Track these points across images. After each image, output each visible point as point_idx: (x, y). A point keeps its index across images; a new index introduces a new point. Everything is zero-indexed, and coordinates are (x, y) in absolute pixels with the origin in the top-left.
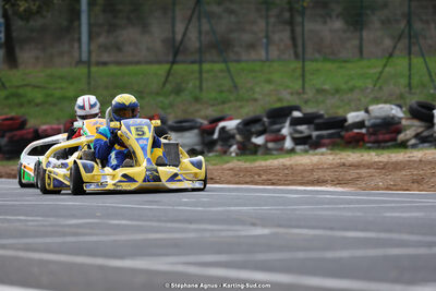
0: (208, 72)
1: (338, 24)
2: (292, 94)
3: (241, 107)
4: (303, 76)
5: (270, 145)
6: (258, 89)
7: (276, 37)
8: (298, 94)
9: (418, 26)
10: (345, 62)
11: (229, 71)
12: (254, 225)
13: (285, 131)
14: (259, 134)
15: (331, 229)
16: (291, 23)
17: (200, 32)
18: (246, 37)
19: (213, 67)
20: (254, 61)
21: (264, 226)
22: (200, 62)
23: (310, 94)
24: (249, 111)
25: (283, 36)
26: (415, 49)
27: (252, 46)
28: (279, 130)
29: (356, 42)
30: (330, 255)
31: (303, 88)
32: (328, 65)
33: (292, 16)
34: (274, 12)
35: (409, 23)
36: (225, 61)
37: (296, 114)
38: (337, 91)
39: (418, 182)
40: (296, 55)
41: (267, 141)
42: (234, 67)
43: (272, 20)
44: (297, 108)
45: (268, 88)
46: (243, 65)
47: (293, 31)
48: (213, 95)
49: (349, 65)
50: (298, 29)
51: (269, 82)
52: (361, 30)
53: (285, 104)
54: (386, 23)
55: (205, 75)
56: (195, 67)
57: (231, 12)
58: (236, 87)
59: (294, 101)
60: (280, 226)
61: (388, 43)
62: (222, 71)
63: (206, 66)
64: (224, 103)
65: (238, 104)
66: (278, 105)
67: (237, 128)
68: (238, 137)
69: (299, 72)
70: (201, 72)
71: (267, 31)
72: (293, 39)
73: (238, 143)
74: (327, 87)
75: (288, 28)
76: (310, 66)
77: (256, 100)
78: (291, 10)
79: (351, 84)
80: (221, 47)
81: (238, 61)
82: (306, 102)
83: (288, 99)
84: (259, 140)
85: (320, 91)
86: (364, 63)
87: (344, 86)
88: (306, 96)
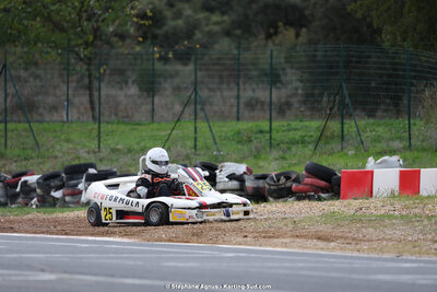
0: (12, 131)
1: (133, 90)
2: (88, 153)
3: (42, 163)
4: (99, 136)
5: (67, 199)
6: (58, 147)
7: (76, 100)
8: (95, 152)
9: (204, 93)
10: (138, 124)
11: (31, 130)
12: (43, 270)
13: (81, 186)
14: (57, 188)
15: (112, 276)
16: (90, 88)
17: (6, 95)
18: (50, 100)
19: (17, 127)
20: (55, 122)
21: (52, 272)
22: (5, 121)
23: (105, 152)
24: (49, 167)
25: (82, 99)
26: (201, 114)
27: (54, 108)
28: (77, 185)
29: (149, 107)
31: (99, 147)
32: (122, 127)
33: (90, 82)
34: (75, 78)
35: (195, 91)
36: (28, 122)
37: (92, 171)
38: (129, 151)
39: (198, 235)
40: (93, 117)
41: (64, 195)
42: (35, 126)
43: (73, 85)
44: (93, 166)
45: (66, 146)
46: (46, 125)
47: (91, 96)
48: (17, 152)
49: (141, 128)
50: (96, 94)
51: (68, 141)
52: (153, 96)
53: (82, 162)
54: (177, 89)
55: (9, 134)
57: (37, 77)
58: (37, 145)
59: (91, 159)
60: (66, 272)
61: (178, 108)
62: (25, 130)
63: (11, 126)
64: (26, 159)
65: (40, 160)
66: (76, 162)
67: (38, 182)
68: (38, 191)
69: (95, 132)
70: (6, 131)
71: (67, 95)
72: (92, 102)
73: (38, 196)
74: (120, 147)
75: (87, 92)
76: (105, 127)
77: (56, 157)
78: (90, 76)
79: (142, 144)
80: (26, 109)
81: (41, 122)
82: (101, 160)
83: (85, 158)
84: (57, 194)
85: (114, 151)
86: (155, 126)
87: (136, 147)
88: (101, 155)
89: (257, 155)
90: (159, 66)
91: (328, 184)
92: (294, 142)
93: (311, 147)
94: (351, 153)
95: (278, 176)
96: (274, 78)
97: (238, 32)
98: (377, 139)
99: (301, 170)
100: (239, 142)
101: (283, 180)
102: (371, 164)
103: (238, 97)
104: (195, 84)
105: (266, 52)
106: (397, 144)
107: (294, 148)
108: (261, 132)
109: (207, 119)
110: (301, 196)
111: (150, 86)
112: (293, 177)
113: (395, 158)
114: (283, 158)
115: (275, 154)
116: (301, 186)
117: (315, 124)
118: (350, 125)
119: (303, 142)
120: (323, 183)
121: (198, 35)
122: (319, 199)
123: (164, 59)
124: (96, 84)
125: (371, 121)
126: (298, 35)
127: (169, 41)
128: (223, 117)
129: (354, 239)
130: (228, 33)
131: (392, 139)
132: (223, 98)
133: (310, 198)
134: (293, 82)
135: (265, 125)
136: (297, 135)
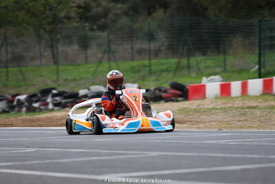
0: (11, 72)
1: (76, 47)
2: (52, 82)
3: (27, 89)
4: (58, 73)
5: (42, 107)
6: (35, 80)
8: (55, 81)
9: (114, 47)
10: (79, 65)
11: (21, 71)
12: (27, 147)
13: (49, 100)
14: (36, 102)
15: (65, 148)
16: (52, 47)
17: (7, 53)
18: (31, 54)
19: (13, 70)
20: (34, 66)
21: (33, 147)
22: (7, 67)
23: (61, 81)
24: (32, 91)
25: (48, 53)
26: (112, 58)
27: (33, 59)
28: (46, 100)
29: (84, 56)
30: (61, 161)
31: (58, 78)
32: (70, 68)
33: (52, 43)
34: (44, 42)
35: (109, 46)
36: (19, 66)
37: (54, 92)
38: (75, 80)
40: (55, 62)
41: (40, 105)
42: (24, 69)
43: (43, 46)
44: (55, 89)
45: (41, 79)
46: (28, 68)
47: (53, 51)
48: (14, 83)
49: (80, 67)
50: (55, 50)
51: (41, 76)
53: (49, 87)
54: (99, 45)
55: (10, 74)
56: (5, 70)
57: (23, 42)
58: (24, 79)
59: (53, 85)
60: (40, 147)
61: (100, 55)
62: (17, 71)
63: (10, 69)
64: (19, 87)
65: (26, 87)
66: (46, 87)
67: (26, 99)
68: (26, 104)
69: (55, 71)
70: (7, 72)
71: (40, 51)
72: (53, 55)
73: (26, 106)
74: (69, 78)
75: (50, 49)
76: (61, 68)
77: (35, 85)
78: (52, 40)
79: (81, 76)
80: (18, 60)
81: (26, 66)
82: (60, 85)
83: (50, 84)
84: (36, 105)
85: (66, 80)
86: (88, 66)
87: (78, 78)
88: (59, 83)
89: (143, 79)
90: (89, 33)
91: (181, 93)
92: (163, 71)
93: (172, 73)
94: (194, 75)
95: (155, 89)
96: (151, 37)
97: (131, 13)
98: (208, 67)
99: (167, 86)
100: (134, 72)
101: (157, 92)
102: (204, 81)
103: (132, 48)
104: (109, 42)
105: (146, 23)
106: (218, 70)
107: (163, 74)
108: (145, 66)
109: (115, 61)
110: (167, 100)
111: (84, 44)
112: (163, 90)
113: (217, 77)
114: (157, 80)
115: (153, 78)
116: (167, 95)
117: (174, 61)
118: (193, 61)
119: (167, 71)
120: (179, 92)
121: (110, 16)
122: (178, 101)
123: (92, 29)
124: (55, 44)
125: (204, 57)
126: (165, 13)
127: (94, 19)
128: (124, 59)
129: (196, 122)
130: (126, 14)
131: (216, 67)
132: (124, 48)
133: (172, 101)
134: (162, 39)
135: (147, 62)
136: (164, 67)
